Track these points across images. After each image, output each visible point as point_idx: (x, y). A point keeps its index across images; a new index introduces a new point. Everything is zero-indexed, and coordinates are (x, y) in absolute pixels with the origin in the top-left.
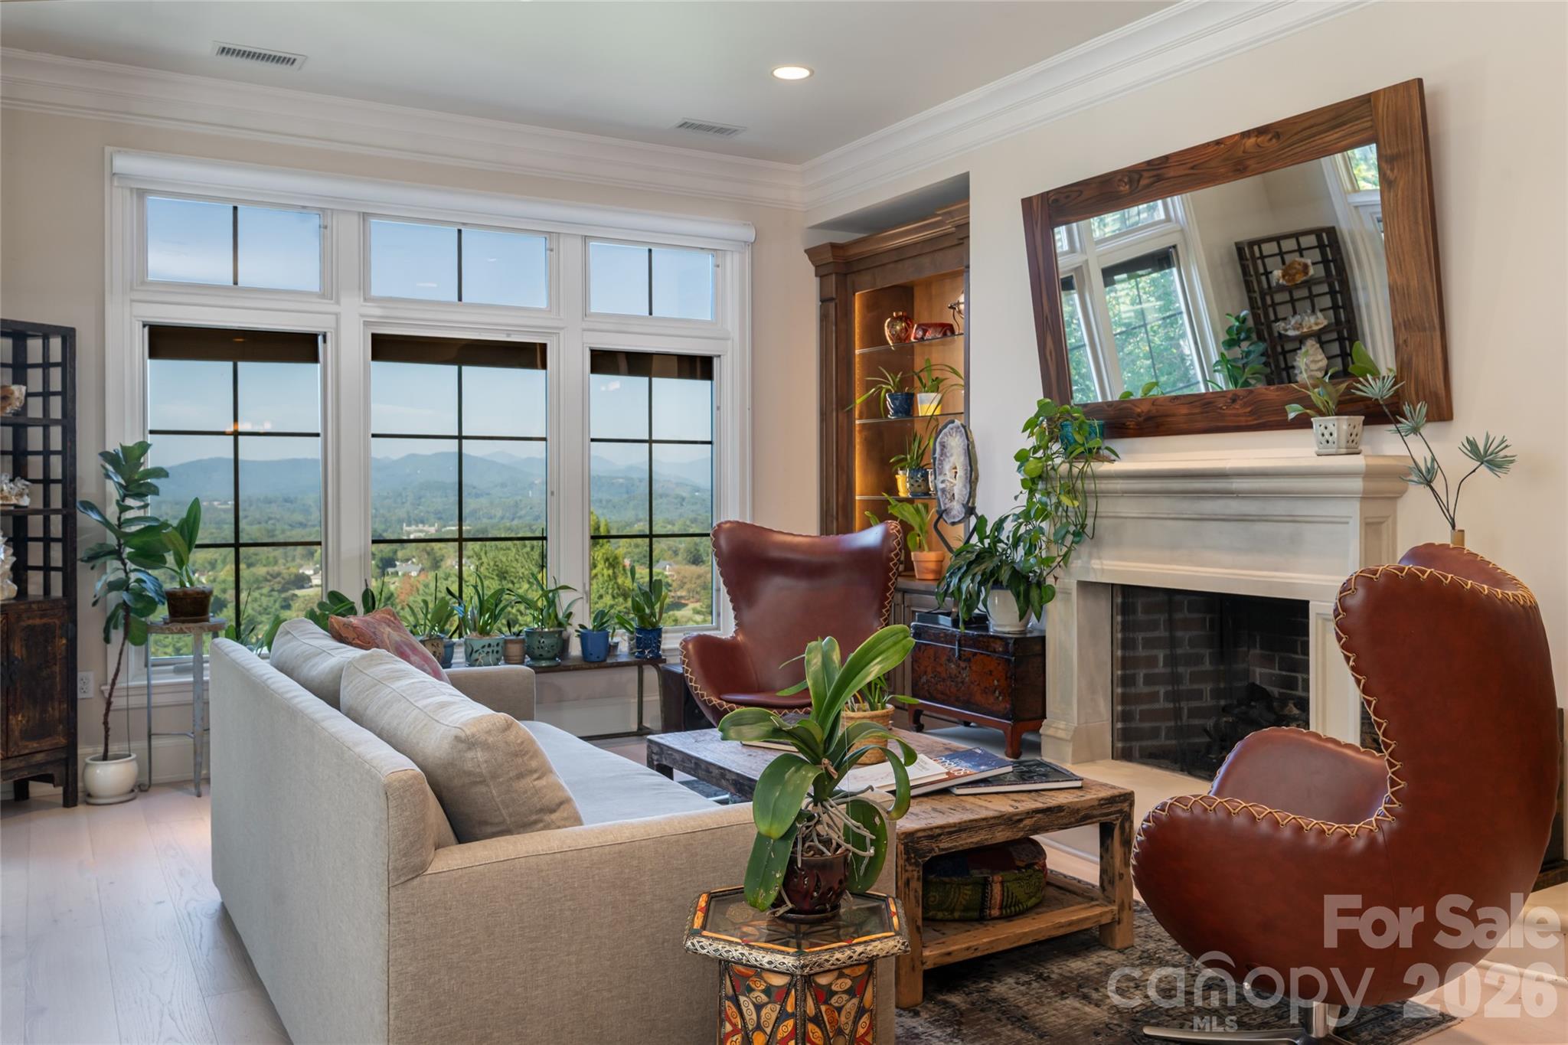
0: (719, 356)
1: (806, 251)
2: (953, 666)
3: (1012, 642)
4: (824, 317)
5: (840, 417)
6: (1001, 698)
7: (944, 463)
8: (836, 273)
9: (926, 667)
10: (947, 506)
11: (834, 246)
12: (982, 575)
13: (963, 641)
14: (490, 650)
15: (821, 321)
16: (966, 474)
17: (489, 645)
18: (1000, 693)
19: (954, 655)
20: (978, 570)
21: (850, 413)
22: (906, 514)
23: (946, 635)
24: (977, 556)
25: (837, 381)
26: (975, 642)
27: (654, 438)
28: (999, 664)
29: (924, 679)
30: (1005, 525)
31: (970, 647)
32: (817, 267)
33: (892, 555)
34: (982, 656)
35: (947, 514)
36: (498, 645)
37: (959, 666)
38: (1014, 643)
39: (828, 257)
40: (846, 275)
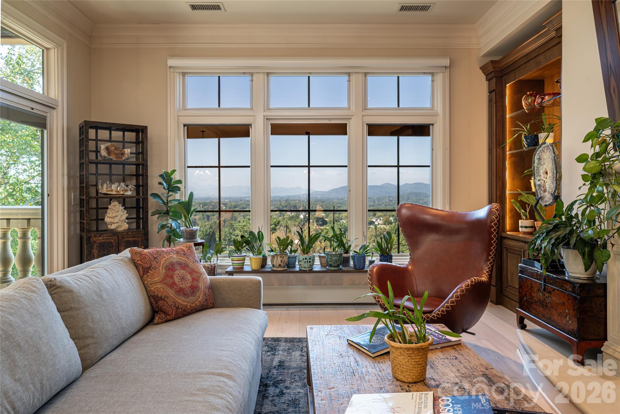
0: (433, 124)
1: (480, 68)
2: (541, 294)
3: (578, 286)
4: (490, 101)
5: (498, 151)
6: (570, 322)
7: (540, 169)
8: (496, 77)
9: (526, 292)
10: (542, 195)
11: (492, 62)
12: (556, 240)
13: (546, 280)
14: (306, 261)
15: (489, 103)
16: (553, 175)
17: (306, 259)
18: (570, 319)
19: (541, 287)
20: (554, 235)
21: (504, 149)
22: (531, 201)
23: (537, 274)
24: (554, 226)
25: (496, 132)
26: (554, 282)
27: (400, 165)
28: (569, 299)
29: (525, 299)
30: (574, 207)
31: (551, 284)
32: (486, 75)
33: (492, 224)
34: (558, 292)
35: (542, 199)
36: (310, 259)
37: (544, 295)
38: (579, 287)
39: (491, 69)
40: (502, 77)
